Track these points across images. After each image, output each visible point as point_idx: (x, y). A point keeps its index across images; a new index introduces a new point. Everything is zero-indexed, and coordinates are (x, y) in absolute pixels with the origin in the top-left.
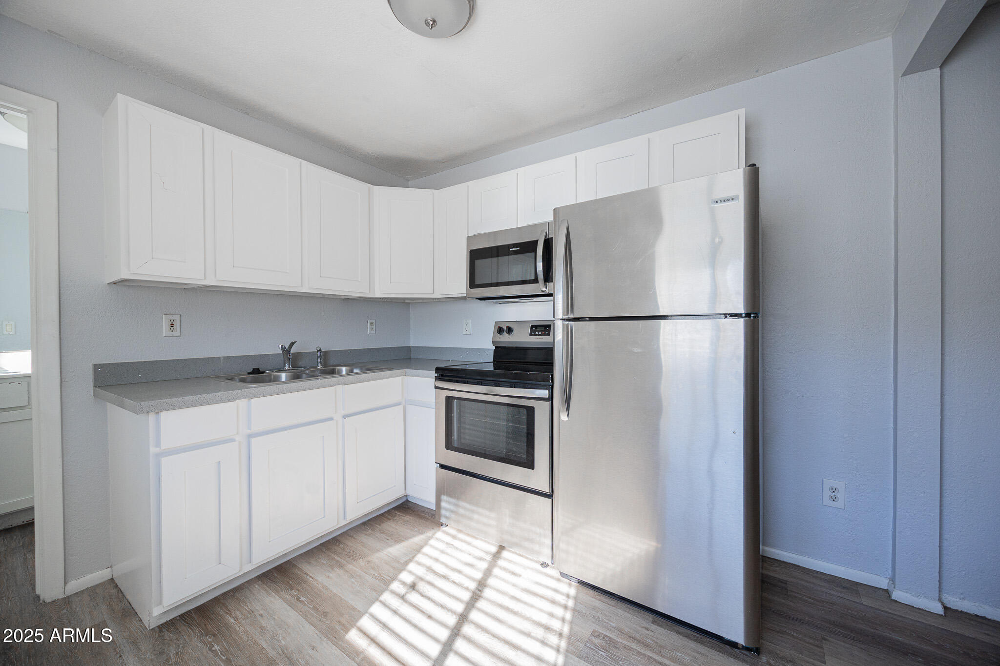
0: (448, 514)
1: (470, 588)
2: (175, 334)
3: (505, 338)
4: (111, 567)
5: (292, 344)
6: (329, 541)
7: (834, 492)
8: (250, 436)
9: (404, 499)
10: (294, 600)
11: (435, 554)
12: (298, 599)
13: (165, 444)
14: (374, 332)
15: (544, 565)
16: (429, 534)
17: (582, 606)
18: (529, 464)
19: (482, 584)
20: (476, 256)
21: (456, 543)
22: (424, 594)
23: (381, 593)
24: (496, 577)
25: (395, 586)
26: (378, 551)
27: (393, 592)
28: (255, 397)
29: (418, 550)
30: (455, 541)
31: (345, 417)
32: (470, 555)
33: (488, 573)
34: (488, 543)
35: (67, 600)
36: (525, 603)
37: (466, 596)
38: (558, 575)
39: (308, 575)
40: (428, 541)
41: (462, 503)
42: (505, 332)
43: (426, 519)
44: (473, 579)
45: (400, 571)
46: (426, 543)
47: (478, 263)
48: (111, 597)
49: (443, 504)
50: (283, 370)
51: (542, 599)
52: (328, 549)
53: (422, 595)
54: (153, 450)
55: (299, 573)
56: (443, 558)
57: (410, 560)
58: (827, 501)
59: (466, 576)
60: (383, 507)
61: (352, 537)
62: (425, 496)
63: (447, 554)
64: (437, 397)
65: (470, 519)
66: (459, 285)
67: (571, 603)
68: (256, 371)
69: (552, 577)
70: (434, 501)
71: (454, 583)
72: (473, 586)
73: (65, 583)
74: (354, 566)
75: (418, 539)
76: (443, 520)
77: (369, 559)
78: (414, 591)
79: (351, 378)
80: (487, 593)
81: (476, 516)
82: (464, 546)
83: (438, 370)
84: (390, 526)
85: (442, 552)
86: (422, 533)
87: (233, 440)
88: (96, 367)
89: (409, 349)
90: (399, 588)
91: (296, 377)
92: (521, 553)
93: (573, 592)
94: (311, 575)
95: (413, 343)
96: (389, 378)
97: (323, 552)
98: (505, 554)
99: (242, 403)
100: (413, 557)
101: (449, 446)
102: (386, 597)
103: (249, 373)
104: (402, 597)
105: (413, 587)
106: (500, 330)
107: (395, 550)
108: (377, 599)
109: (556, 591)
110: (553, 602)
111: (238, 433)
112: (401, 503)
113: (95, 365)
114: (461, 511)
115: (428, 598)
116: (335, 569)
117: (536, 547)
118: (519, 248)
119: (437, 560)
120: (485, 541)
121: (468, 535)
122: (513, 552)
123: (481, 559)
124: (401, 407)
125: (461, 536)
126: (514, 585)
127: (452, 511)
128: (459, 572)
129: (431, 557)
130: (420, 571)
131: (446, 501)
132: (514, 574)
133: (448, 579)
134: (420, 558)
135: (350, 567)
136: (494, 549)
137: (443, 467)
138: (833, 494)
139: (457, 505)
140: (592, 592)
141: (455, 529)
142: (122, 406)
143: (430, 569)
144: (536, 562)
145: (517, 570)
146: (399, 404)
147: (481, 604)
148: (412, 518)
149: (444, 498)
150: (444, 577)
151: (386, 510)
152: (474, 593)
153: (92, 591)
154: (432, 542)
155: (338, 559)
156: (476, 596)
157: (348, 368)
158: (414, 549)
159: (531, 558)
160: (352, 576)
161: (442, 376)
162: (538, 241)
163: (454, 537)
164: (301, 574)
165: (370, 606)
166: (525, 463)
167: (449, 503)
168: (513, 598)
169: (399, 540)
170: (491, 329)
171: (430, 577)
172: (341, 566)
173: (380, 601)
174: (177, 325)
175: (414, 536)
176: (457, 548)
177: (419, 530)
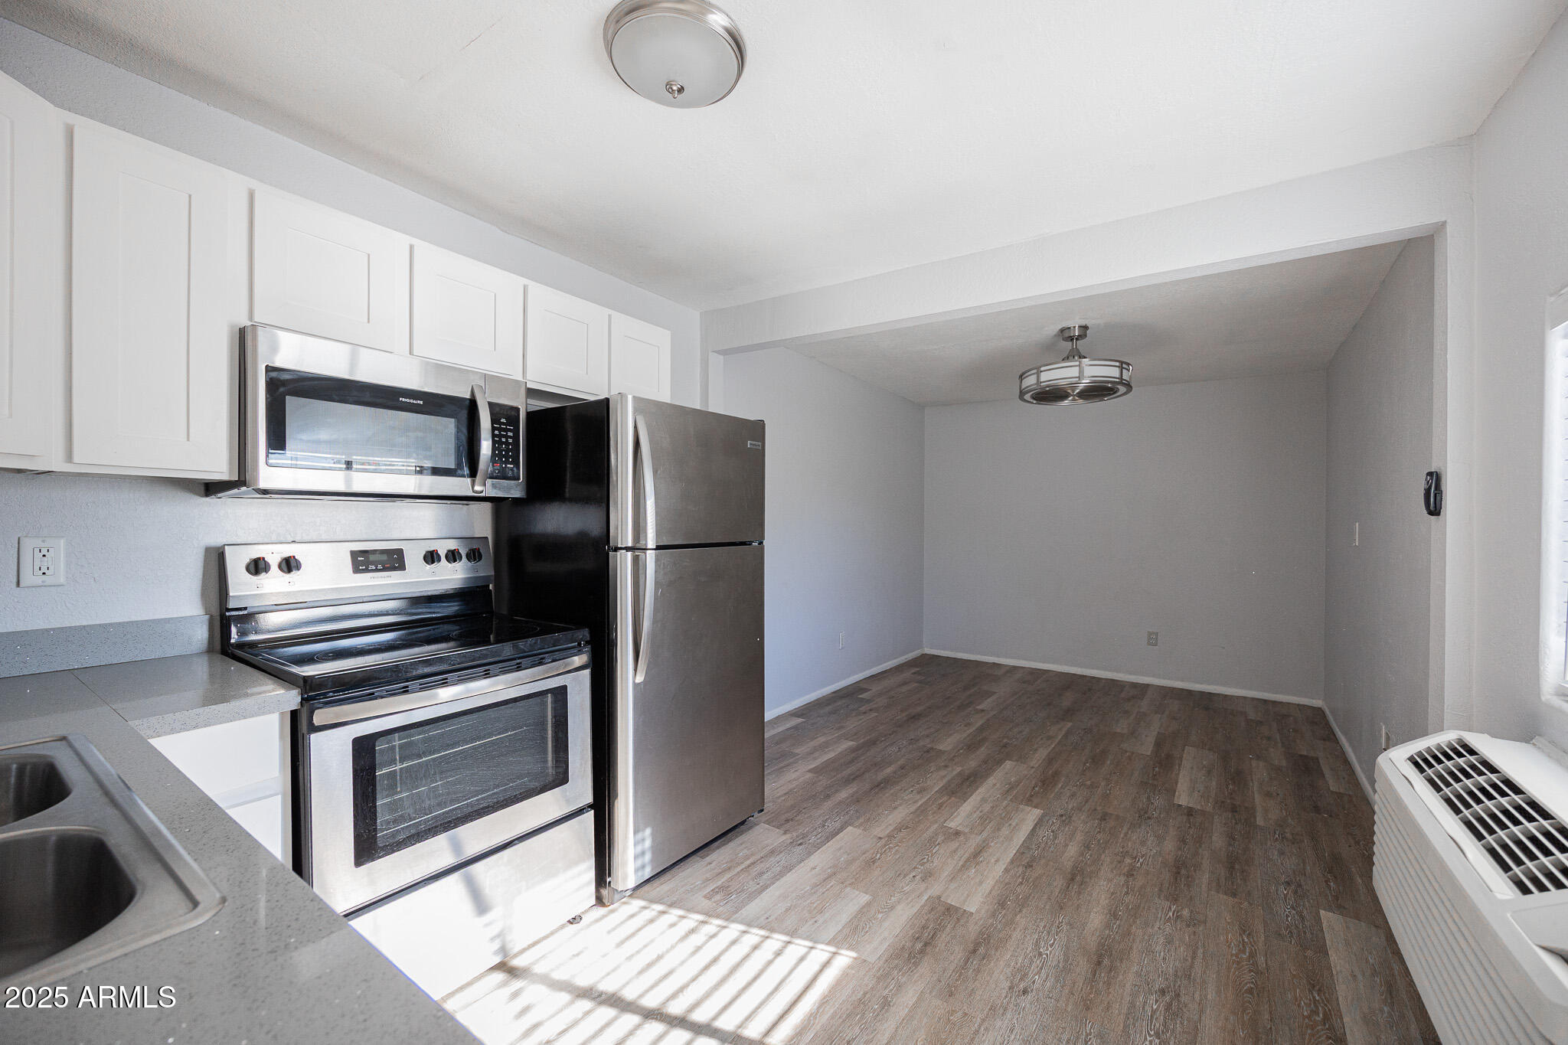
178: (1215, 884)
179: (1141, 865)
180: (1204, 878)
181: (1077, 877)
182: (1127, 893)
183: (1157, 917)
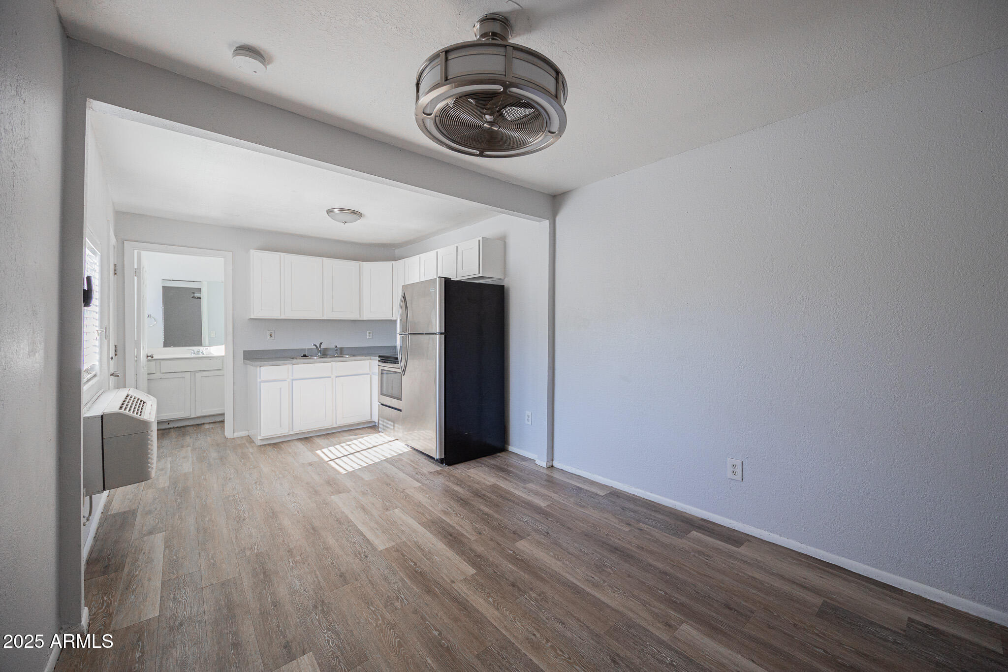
0: (383, 427)
1: (369, 447)
4: (248, 431)
5: (321, 343)
8: (293, 380)
9: (374, 424)
10: (305, 444)
12: (307, 444)
13: (262, 379)
16: (372, 434)
31: (336, 377)
32: (380, 440)
35: (234, 439)
37: (365, 448)
39: (314, 440)
48: (247, 439)
49: (381, 422)
50: (316, 355)
53: (350, 447)
54: (259, 380)
56: (369, 440)
60: (359, 424)
63: (372, 440)
64: (379, 369)
68: (305, 356)
70: (377, 420)
73: (233, 434)
74: (333, 439)
75: (365, 435)
76: (380, 429)
79: (340, 359)
83: (380, 357)
84: (358, 431)
86: (369, 434)
87: (285, 380)
88: (244, 352)
94: (316, 440)
96: (361, 360)
98: (396, 441)
99: (290, 366)
101: (383, 393)
103: (301, 357)
107: (353, 437)
109: (401, 450)
110: (395, 452)
111: (288, 378)
112: (372, 425)
116: (325, 439)
121: (387, 435)
123: (383, 441)
124: (369, 376)
125: (384, 436)
126: (387, 448)
127: (385, 426)
129: (365, 440)
131: (383, 421)
132: (391, 446)
135: (331, 439)
137: (381, 404)
139: (388, 424)
142: (252, 365)
143: (360, 442)
145: (394, 445)
146: (368, 374)
147: (368, 450)
148: (370, 430)
149: (382, 419)
151: (362, 427)
153: (241, 437)
161: (381, 359)
171: (358, 444)
172: (328, 439)
178: (238, 583)
179: (289, 562)
180: (247, 582)
181: (313, 532)
182: (284, 541)
183: (261, 541)
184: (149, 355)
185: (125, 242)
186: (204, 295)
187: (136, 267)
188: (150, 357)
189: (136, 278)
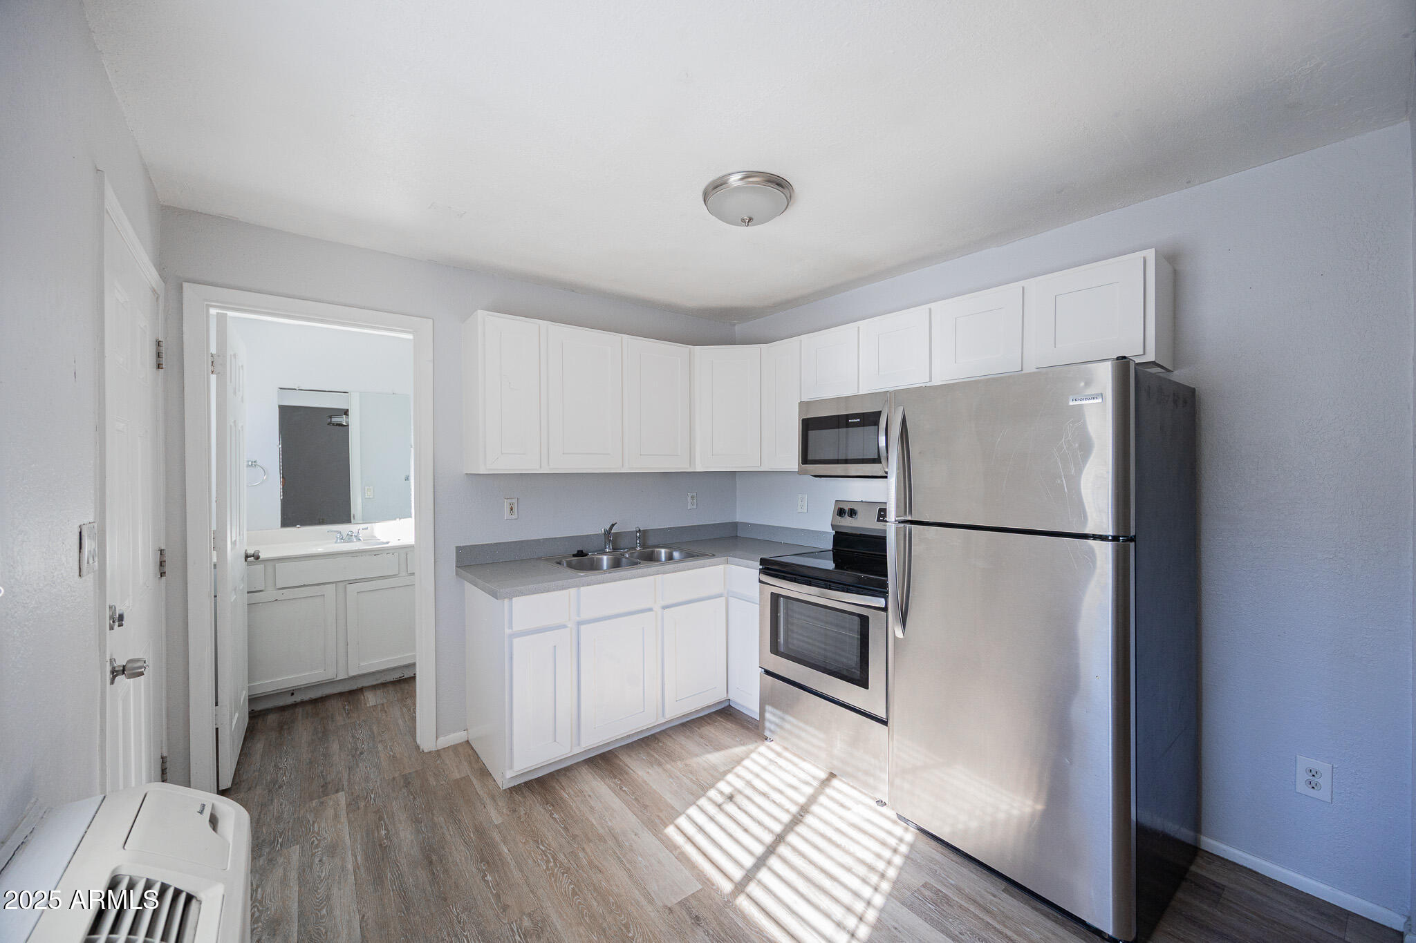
0: (772, 727)
1: (790, 810)
2: (513, 517)
3: (847, 523)
4: (467, 730)
5: (613, 525)
6: (647, 737)
7: (1313, 776)
8: (579, 623)
9: (727, 704)
10: (617, 789)
11: (757, 769)
12: (621, 788)
13: (517, 627)
14: (695, 507)
15: (881, 803)
16: (751, 747)
17: (918, 855)
18: (863, 682)
19: (804, 810)
20: (809, 426)
21: (781, 761)
22: (741, 807)
23: (698, 798)
24: (821, 805)
25: (712, 793)
26: (697, 755)
27: (710, 799)
28: (583, 586)
29: (739, 761)
30: (779, 758)
31: (664, 608)
32: (795, 776)
33: (812, 799)
34: (818, 767)
35: (438, 753)
36: (851, 839)
37: (786, 818)
38: (895, 817)
39: (629, 767)
40: (749, 754)
41: (788, 718)
42: (846, 514)
43: (748, 729)
44: (795, 803)
45: (719, 780)
46: (747, 756)
47: (811, 434)
48: (469, 755)
49: (768, 715)
50: (604, 553)
51: (871, 838)
52: (647, 745)
53: (740, 808)
54: (507, 631)
55: (621, 764)
56: (765, 775)
57: (729, 771)
58: (1302, 787)
59: (788, 798)
60: (703, 709)
61: (670, 736)
62: (749, 702)
63: (770, 771)
64: (761, 592)
65: (799, 737)
66: (790, 459)
67: (904, 849)
68: (581, 554)
69: (888, 818)
70: (757, 710)
71: (774, 802)
72: (794, 809)
73: (437, 738)
74: (672, 766)
75: (739, 750)
76: (767, 733)
77: (688, 762)
78: (731, 803)
79: (671, 566)
80: (809, 819)
81: (803, 735)
82: (789, 767)
83: (763, 561)
84: (710, 731)
85: (764, 768)
86: (743, 744)
87: (565, 626)
88: (458, 548)
89: (735, 525)
90: (717, 796)
91: (616, 564)
92: (855, 786)
93: (909, 837)
94: (632, 767)
95: (739, 518)
96: (709, 566)
97: (642, 747)
98: (835, 782)
99: (573, 591)
100: (733, 768)
101: (775, 649)
102: (703, 802)
103: (574, 556)
104: (719, 806)
105: (731, 798)
106: (841, 512)
107: (715, 758)
108: (694, 803)
109: (889, 833)
110: (884, 844)
111: (569, 620)
112: (723, 707)
113: (457, 547)
114: (787, 726)
115: (746, 812)
116: (655, 766)
117: (871, 781)
118: (859, 420)
119: (757, 776)
120: (814, 765)
121: (795, 755)
122: (845, 783)
123: (807, 783)
124: (723, 600)
125: (786, 754)
126: (841, 818)
127: (777, 725)
128: (781, 792)
129: (751, 772)
130: (739, 784)
131: (771, 713)
132: (842, 805)
133: (768, 797)
134: (739, 769)
135: (668, 766)
136: (823, 775)
137: (767, 672)
138: (1311, 778)
139: (783, 719)
140: (933, 843)
141: (781, 745)
143: (749, 783)
144: (873, 798)
145: (848, 803)
146: (720, 596)
147: (800, 829)
148: (734, 726)
149: (768, 708)
150: (764, 795)
151: (706, 713)
152: (794, 816)
153: (454, 748)
154: (754, 756)
155: (658, 757)
156: (796, 820)
157: (667, 550)
158: (734, 761)
159: (866, 792)
160: (671, 776)
161: (768, 569)
162: (881, 411)
163: (779, 754)
164: (623, 765)
165: (687, 808)
166: (858, 680)
167: (774, 715)
168: (838, 830)
169: (719, 748)
170: (830, 511)
171: (749, 792)
172: (660, 764)
173: (697, 805)
174: (515, 509)
175: (736, 746)
176: (780, 767)
177: (741, 740)
184: (251, 552)
185: (185, 285)
186: (355, 423)
187: (213, 350)
188: (252, 558)
189: (213, 378)
